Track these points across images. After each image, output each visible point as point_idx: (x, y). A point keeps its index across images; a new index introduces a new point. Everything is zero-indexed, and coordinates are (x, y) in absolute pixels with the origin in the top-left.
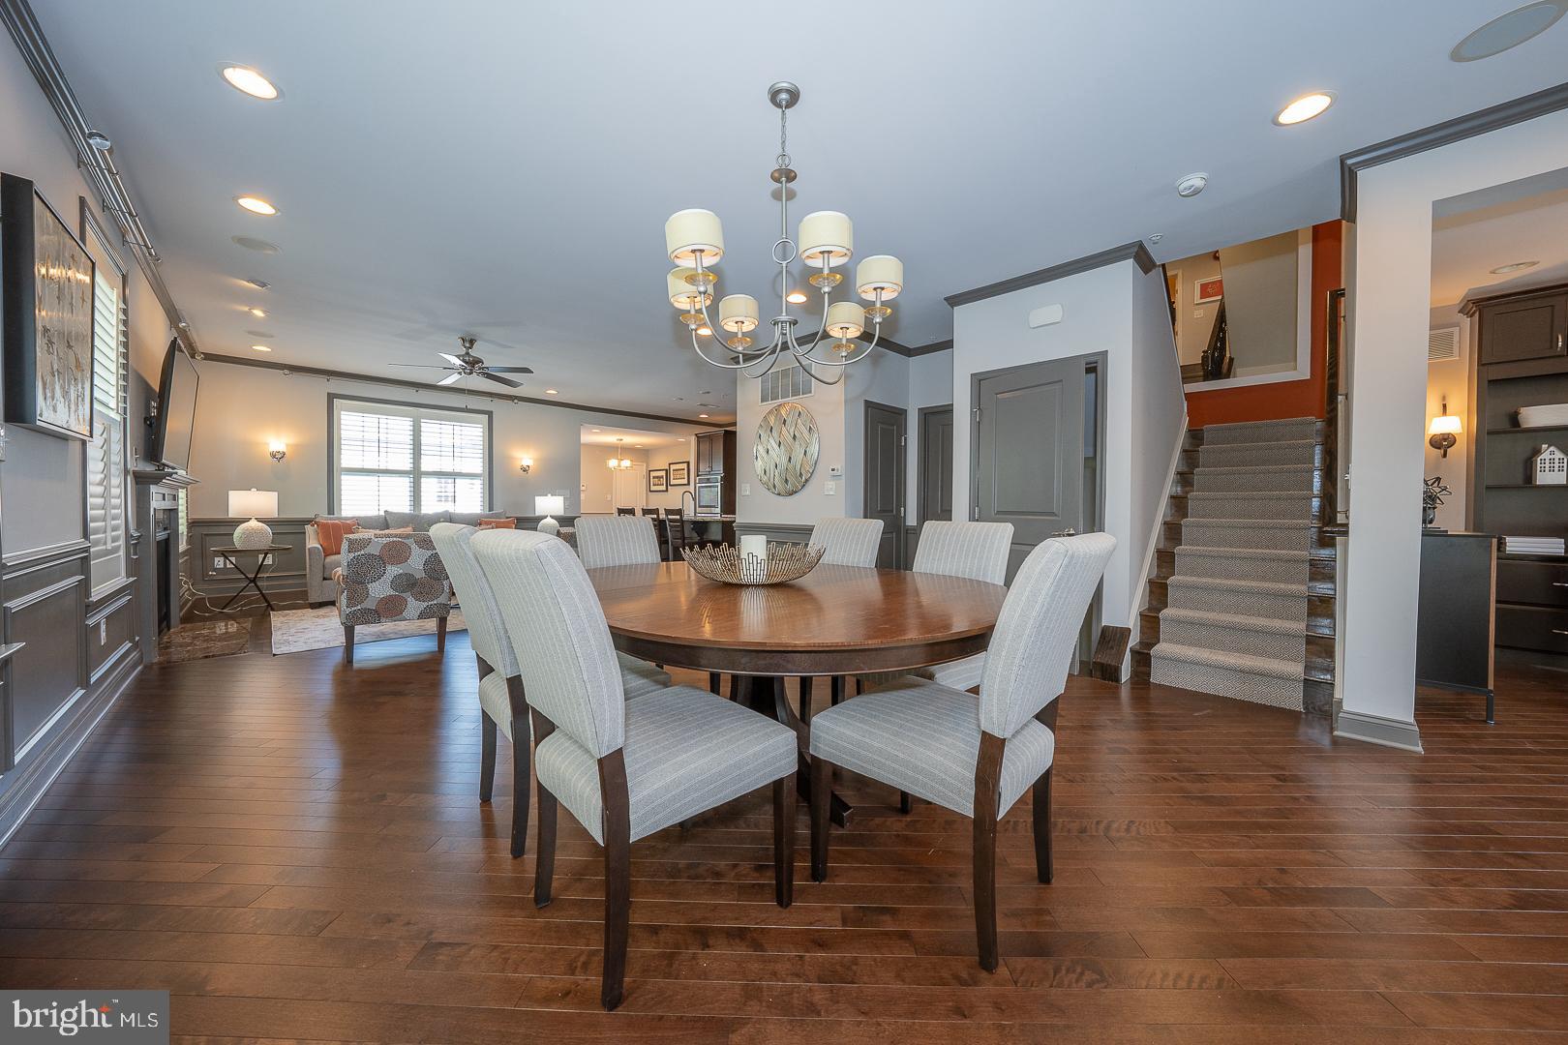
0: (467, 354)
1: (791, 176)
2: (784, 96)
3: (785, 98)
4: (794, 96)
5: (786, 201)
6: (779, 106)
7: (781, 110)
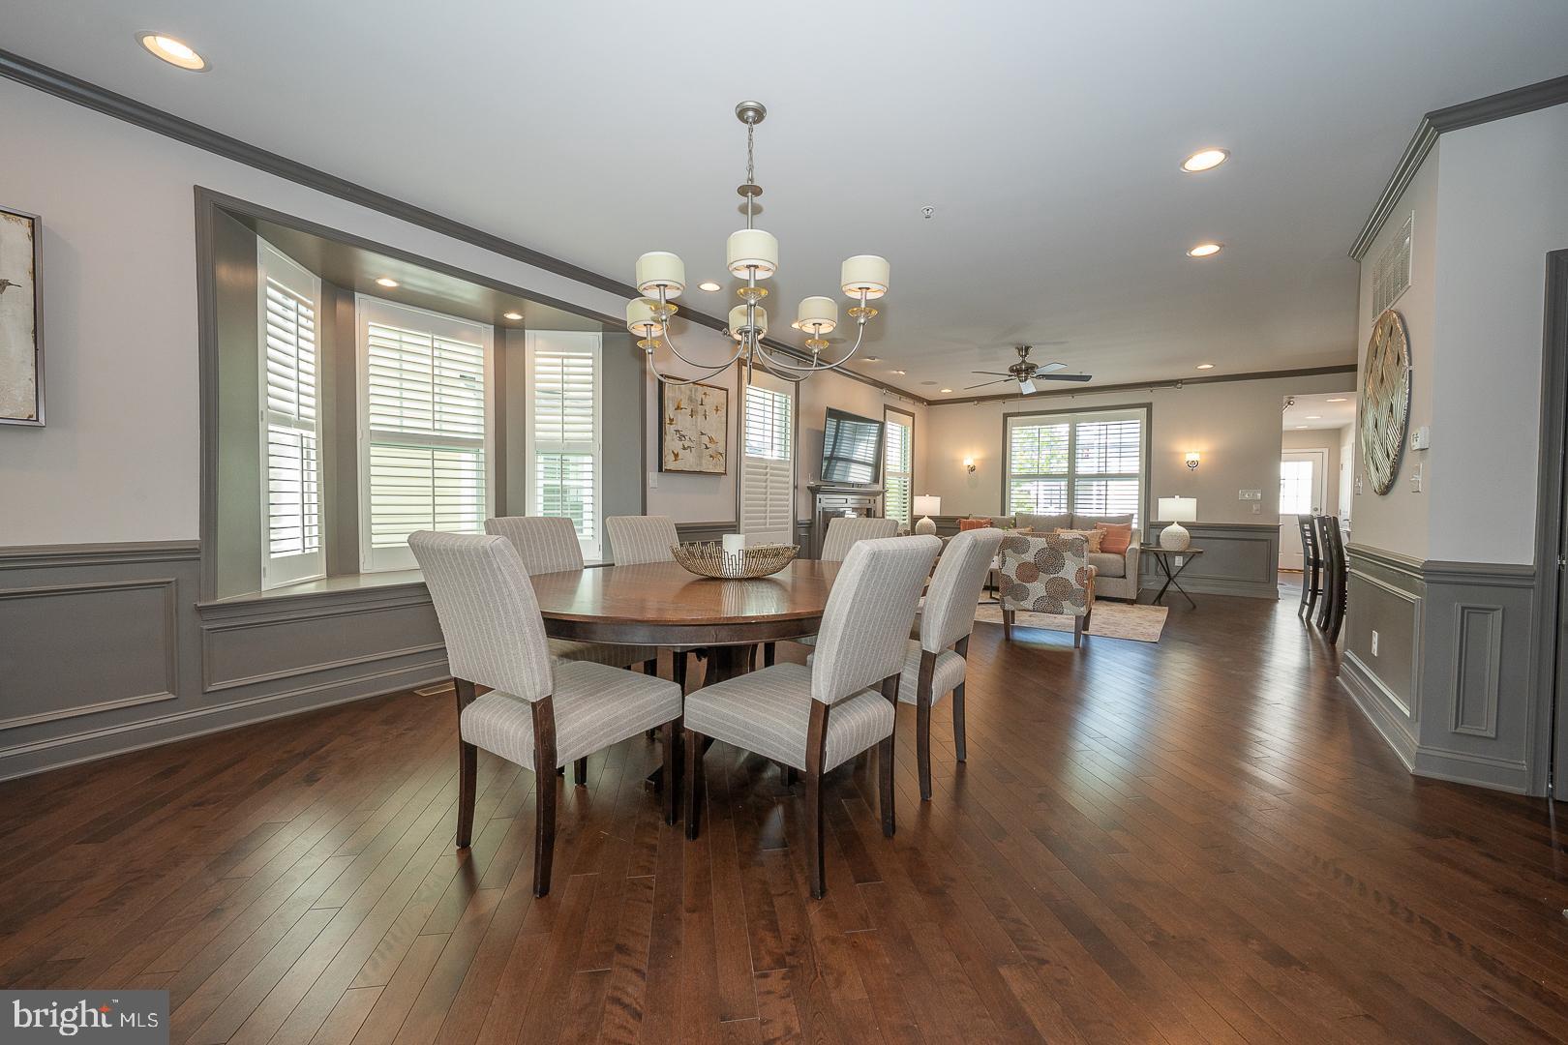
0: (1023, 362)
1: (757, 191)
2: (751, 113)
3: (752, 115)
4: (760, 114)
5: (752, 215)
6: (746, 121)
7: (747, 126)
